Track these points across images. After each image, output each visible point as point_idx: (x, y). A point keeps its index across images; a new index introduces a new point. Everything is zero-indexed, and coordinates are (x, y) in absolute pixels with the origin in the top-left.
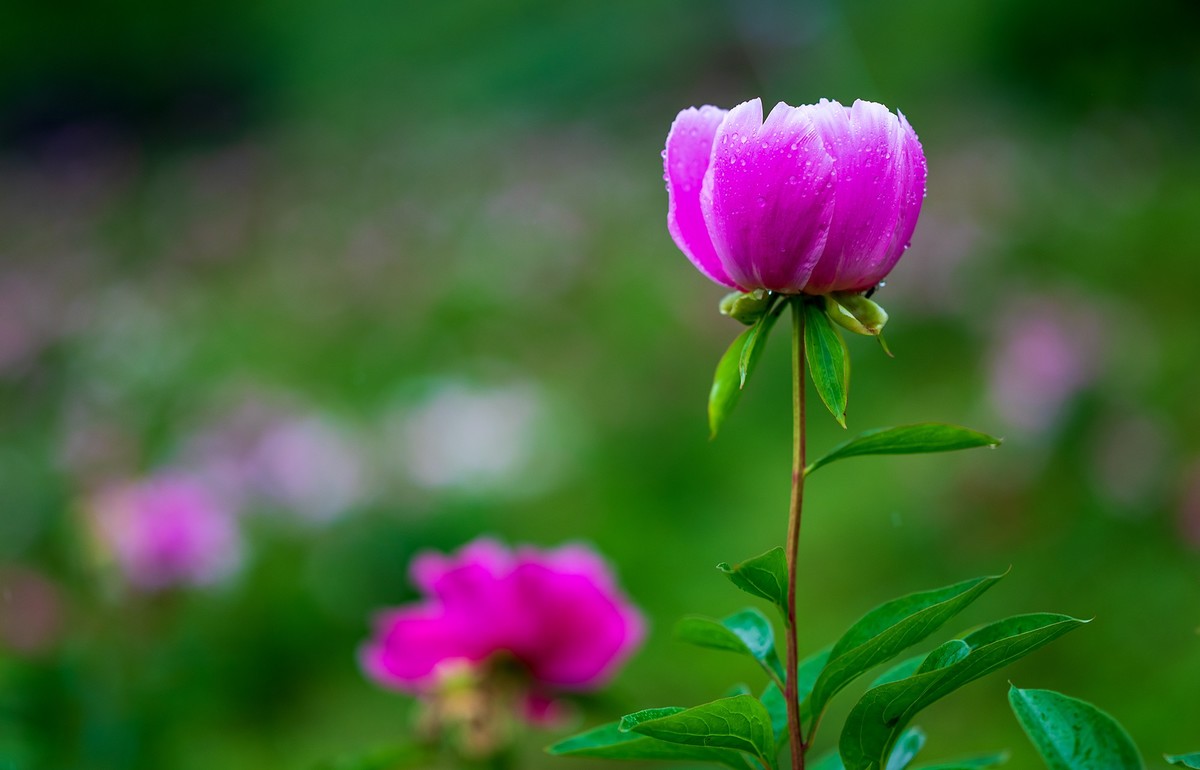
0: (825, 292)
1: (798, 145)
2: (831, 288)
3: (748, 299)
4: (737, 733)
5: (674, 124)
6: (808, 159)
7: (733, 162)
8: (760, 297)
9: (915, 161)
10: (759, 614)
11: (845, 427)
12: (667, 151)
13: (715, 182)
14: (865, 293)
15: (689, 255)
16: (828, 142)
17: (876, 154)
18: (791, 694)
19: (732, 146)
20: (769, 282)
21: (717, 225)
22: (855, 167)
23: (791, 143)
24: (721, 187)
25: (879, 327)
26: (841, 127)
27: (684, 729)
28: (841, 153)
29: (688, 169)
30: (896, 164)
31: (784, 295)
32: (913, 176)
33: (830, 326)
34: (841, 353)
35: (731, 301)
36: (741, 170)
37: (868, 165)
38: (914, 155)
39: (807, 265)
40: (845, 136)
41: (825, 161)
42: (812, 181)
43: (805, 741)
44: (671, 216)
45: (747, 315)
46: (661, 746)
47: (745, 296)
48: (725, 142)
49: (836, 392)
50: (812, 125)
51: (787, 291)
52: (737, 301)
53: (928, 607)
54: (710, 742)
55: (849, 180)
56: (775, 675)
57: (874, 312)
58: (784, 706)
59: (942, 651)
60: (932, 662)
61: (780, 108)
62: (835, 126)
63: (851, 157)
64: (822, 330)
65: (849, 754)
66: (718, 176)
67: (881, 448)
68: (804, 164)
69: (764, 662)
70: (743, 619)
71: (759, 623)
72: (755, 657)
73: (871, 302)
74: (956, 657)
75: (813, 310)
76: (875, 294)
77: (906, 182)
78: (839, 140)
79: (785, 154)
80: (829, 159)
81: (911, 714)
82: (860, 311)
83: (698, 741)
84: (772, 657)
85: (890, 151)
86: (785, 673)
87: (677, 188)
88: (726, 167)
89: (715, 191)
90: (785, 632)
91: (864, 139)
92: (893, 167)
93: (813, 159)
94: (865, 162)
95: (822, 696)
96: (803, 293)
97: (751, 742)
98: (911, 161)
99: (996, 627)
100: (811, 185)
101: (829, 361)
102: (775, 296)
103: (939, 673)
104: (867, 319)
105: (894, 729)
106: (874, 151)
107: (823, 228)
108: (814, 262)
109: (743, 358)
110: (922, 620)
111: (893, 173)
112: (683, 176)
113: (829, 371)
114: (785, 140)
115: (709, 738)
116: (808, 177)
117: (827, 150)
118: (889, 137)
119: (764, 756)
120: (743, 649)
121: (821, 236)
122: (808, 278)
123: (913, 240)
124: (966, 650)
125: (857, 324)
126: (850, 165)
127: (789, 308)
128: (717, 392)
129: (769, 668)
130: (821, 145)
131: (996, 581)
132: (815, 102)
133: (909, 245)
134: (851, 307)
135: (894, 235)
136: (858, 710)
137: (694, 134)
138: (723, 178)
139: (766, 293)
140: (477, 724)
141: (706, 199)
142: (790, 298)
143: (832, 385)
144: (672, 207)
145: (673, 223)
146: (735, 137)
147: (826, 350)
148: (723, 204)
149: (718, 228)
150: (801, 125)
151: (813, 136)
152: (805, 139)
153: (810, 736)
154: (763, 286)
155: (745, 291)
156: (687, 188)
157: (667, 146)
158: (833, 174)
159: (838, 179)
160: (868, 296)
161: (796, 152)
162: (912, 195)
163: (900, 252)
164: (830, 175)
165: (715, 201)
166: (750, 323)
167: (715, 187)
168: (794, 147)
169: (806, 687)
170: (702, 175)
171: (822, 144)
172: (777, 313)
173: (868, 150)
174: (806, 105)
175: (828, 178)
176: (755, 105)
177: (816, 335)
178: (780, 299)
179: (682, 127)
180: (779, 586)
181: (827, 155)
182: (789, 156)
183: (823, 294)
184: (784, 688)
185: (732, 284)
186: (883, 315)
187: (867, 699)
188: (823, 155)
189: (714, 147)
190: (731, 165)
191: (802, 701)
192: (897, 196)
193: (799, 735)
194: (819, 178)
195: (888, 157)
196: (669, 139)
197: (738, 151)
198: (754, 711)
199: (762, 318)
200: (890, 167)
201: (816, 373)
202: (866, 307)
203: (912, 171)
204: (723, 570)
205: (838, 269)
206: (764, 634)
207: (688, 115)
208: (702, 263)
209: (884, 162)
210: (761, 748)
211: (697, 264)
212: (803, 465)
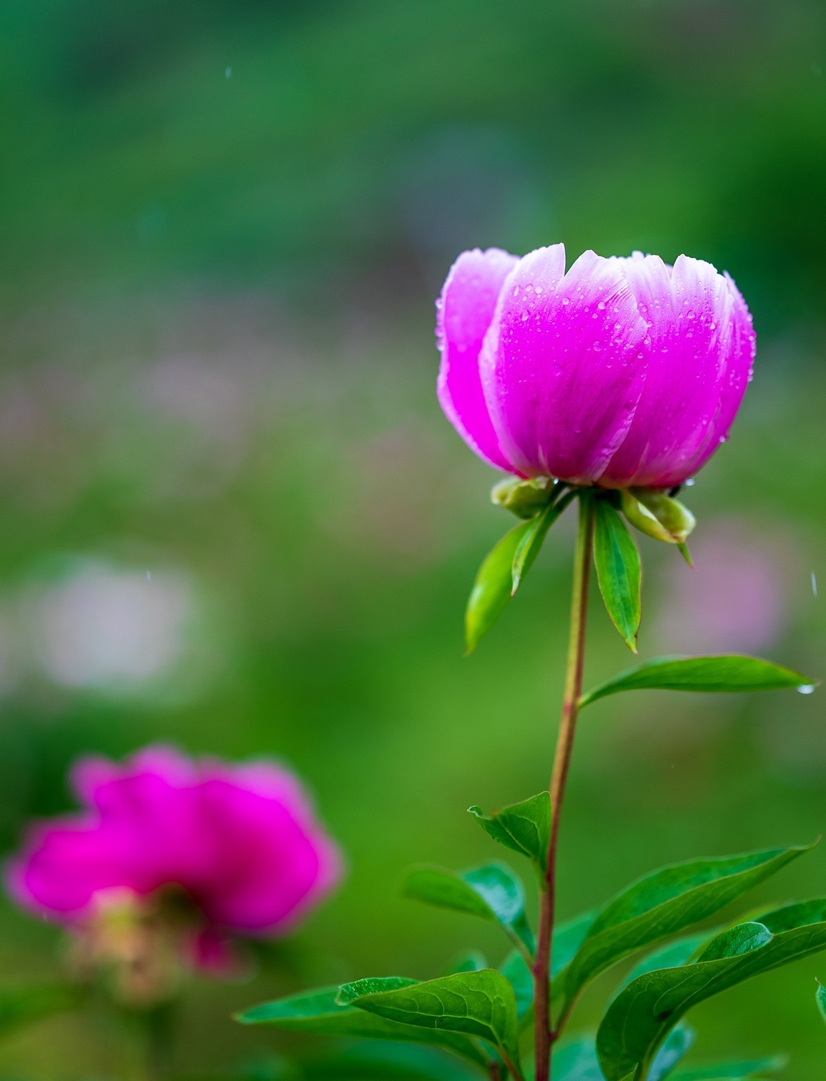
0: (622, 486)
1: (606, 304)
2: (630, 481)
3: (528, 487)
4: (476, 1015)
5: (454, 269)
6: (617, 322)
7: (524, 319)
8: (543, 486)
9: (743, 337)
10: (507, 870)
11: (635, 651)
12: (443, 299)
13: (500, 342)
14: (667, 491)
15: (460, 428)
16: (644, 303)
17: (700, 322)
18: (541, 972)
19: (525, 299)
20: (555, 468)
21: (498, 394)
22: (673, 336)
23: (598, 301)
24: (507, 349)
25: (684, 534)
26: (660, 286)
27: (413, 1007)
28: (657, 317)
29: (465, 324)
30: (721, 337)
31: (571, 485)
32: (739, 353)
33: (624, 528)
34: (635, 561)
35: (507, 487)
36: (535, 330)
37: (689, 335)
38: (742, 328)
39: (606, 451)
40: (664, 298)
41: (638, 327)
42: (621, 349)
43: (553, 1028)
44: (442, 379)
45: (524, 507)
46: (375, 1022)
47: (525, 484)
48: (516, 293)
49: (627, 609)
50: (625, 282)
51: (576, 481)
52: (515, 488)
53: (715, 878)
54: (443, 1023)
55: (665, 351)
56: (523, 946)
57: (678, 515)
58: (530, 985)
59: (734, 934)
60: (720, 946)
61: (588, 258)
62: (653, 285)
63: (670, 323)
64: (615, 532)
65: (607, 1049)
66: (504, 335)
67: (674, 681)
68: (612, 327)
69: (510, 929)
70: (486, 874)
71: (506, 882)
72: (498, 922)
73: (676, 504)
74: (752, 943)
75: (606, 506)
76: (681, 493)
77: (730, 360)
78: (656, 302)
79: (590, 314)
80: (643, 325)
81: (686, 1007)
82: (662, 513)
83: (428, 1022)
84: (521, 923)
85: (715, 321)
86: (536, 942)
87: (452, 346)
88: (515, 325)
89: (499, 353)
90: (540, 894)
91: (686, 303)
92: (717, 341)
93: (623, 322)
94: (686, 331)
95: (578, 977)
96: (596, 485)
97: (491, 1026)
98: (738, 335)
99: (794, 909)
100: (620, 353)
101: (620, 570)
102: (561, 486)
103: (730, 961)
104: (671, 523)
105: (664, 1024)
106: (697, 318)
107: (629, 407)
108: (613, 448)
109: (518, 558)
110: (708, 894)
111: (716, 348)
112: (458, 334)
113: (621, 582)
114: (591, 299)
115: (441, 1020)
116: (615, 344)
117: (641, 313)
118: (715, 304)
119: (504, 1045)
120: (485, 912)
121: (625, 417)
122: (604, 467)
123: (732, 431)
124: (765, 936)
125: (659, 528)
126: (668, 333)
127: (575, 503)
128: (480, 597)
129: (517, 937)
130: (633, 305)
131: (800, 853)
132: (627, 255)
133: (726, 437)
134: (652, 507)
135: (711, 424)
136: (624, 998)
137: (476, 283)
138: (510, 337)
139: (550, 482)
140: (138, 966)
141: (486, 361)
142: (578, 491)
143: (623, 599)
144: (444, 367)
145: (444, 388)
146: (529, 289)
147: (618, 558)
148: (507, 371)
149: (500, 398)
150: (612, 281)
151: (625, 296)
152: (615, 298)
153: (561, 1023)
154: (548, 472)
155: (524, 477)
156: (462, 348)
157: (444, 293)
158: (646, 342)
159: (652, 349)
160: (672, 494)
161: (604, 312)
162: (736, 376)
163: (715, 444)
164: (642, 342)
165: (498, 364)
166: (527, 517)
167: (499, 349)
168: (601, 307)
169: (560, 964)
170: (482, 333)
171: (635, 305)
172: (560, 507)
173: (690, 317)
174: (617, 257)
175: (640, 346)
176: (556, 251)
177: (608, 537)
178: (565, 491)
179: (462, 273)
180: (540, 839)
181: (641, 318)
182: (595, 316)
183: (619, 488)
184: (534, 962)
185: (509, 468)
186: (689, 519)
187: (637, 985)
188: (636, 318)
189: (501, 300)
190: (522, 322)
191: (553, 978)
192: (719, 375)
193: (546, 1022)
194: (629, 346)
195: (712, 327)
196: (447, 285)
197: (532, 305)
198: (497, 989)
199: (543, 511)
200: (713, 340)
201: (605, 582)
202: (669, 509)
203: (738, 347)
204: (477, 814)
205: (642, 459)
206: (511, 894)
207: (470, 260)
208: (475, 439)
209: (708, 333)
210: (502, 1035)
211: (468, 439)
212: (578, 693)
